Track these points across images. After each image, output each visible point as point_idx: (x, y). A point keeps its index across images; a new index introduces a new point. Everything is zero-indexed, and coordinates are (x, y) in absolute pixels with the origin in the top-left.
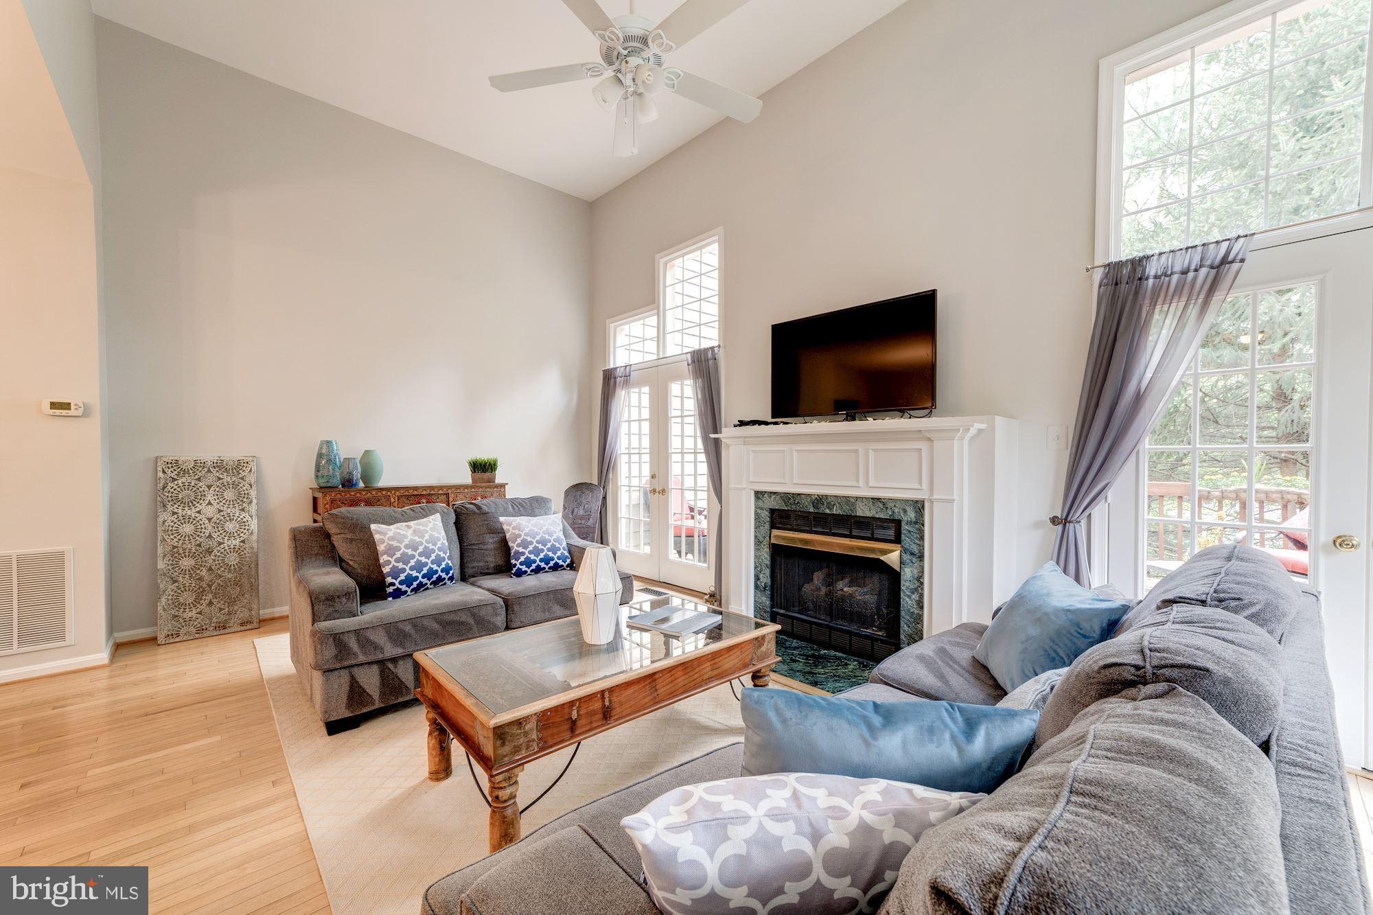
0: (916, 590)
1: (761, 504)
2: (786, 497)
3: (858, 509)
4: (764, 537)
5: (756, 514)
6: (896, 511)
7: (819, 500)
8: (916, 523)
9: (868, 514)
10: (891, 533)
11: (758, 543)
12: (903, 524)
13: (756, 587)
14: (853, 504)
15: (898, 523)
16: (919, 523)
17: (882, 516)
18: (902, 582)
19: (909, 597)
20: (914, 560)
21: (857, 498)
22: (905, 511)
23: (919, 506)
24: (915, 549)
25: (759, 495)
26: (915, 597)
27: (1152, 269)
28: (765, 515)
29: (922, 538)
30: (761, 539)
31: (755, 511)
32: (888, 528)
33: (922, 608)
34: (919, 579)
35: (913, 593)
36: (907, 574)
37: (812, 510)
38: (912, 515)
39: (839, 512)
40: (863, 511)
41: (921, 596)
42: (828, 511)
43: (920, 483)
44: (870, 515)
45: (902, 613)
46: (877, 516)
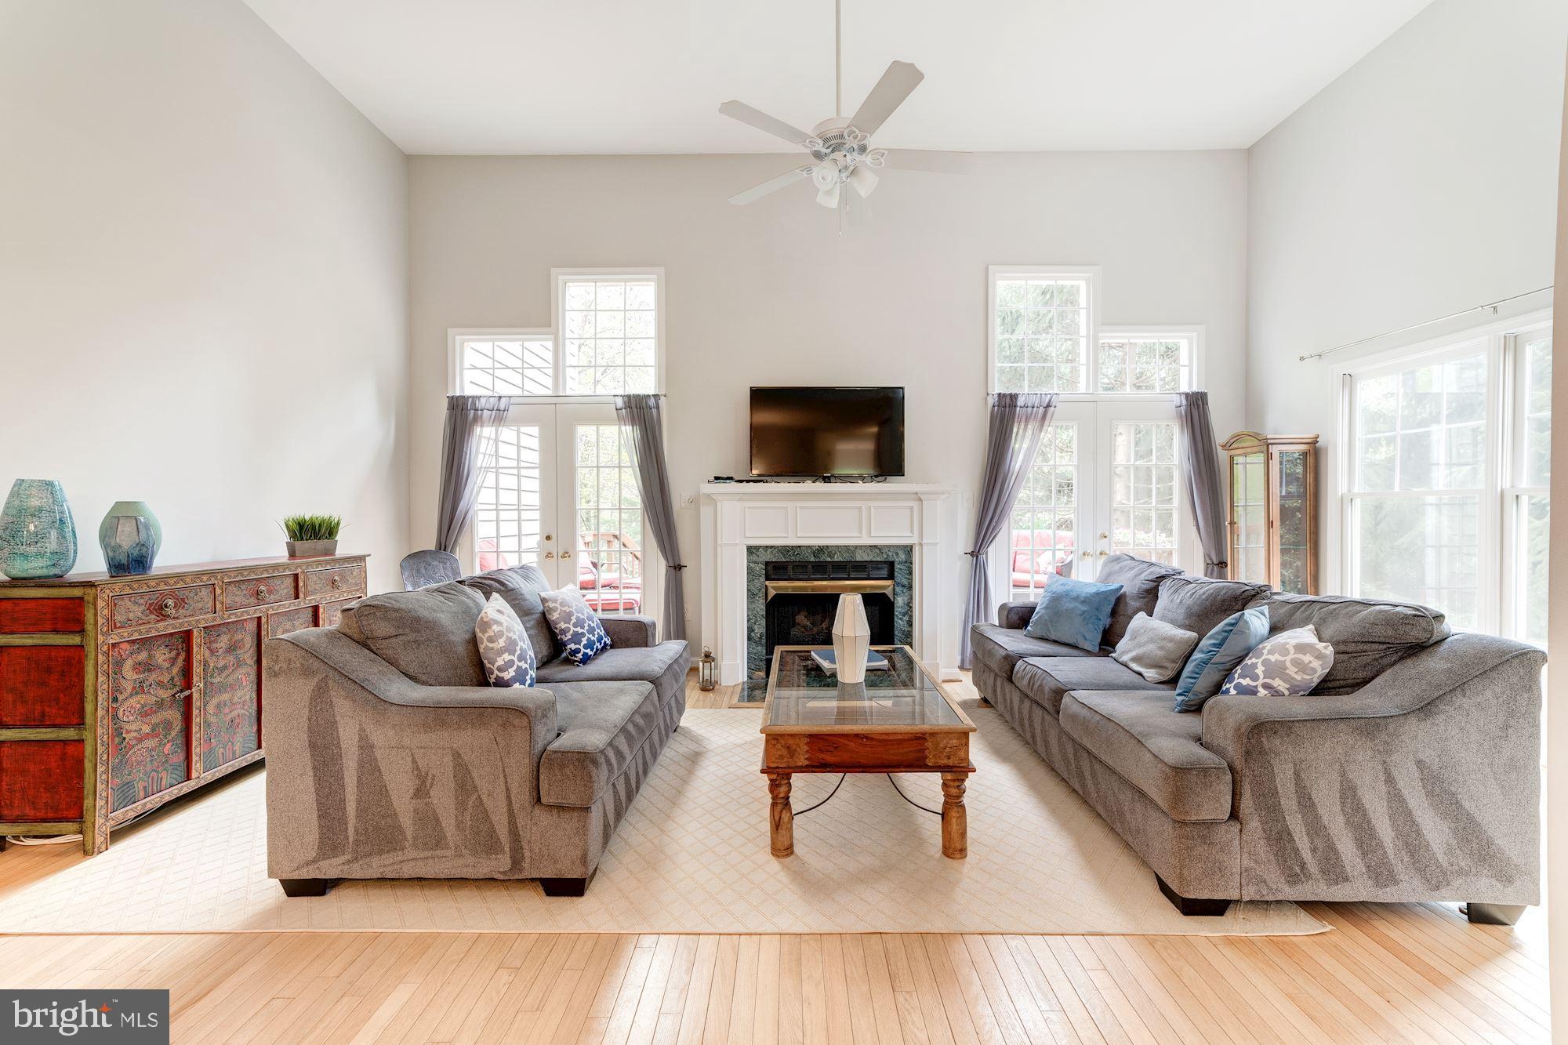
0: (907, 613)
1: (754, 558)
2: (785, 550)
3: (857, 555)
4: (760, 590)
5: (749, 568)
6: (890, 554)
7: (821, 550)
8: (906, 562)
9: (867, 559)
10: (885, 572)
11: (751, 595)
12: (896, 564)
13: (749, 639)
14: (853, 552)
15: (891, 564)
16: (909, 563)
17: (879, 559)
18: (896, 609)
19: (901, 619)
20: (905, 590)
21: (856, 547)
22: (897, 554)
23: (909, 550)
24: (905, 582)
25: (751, 550)
26: (906, 618)
27: (1020, 402)
28: (760, 568)
29: (911, 573)
30: (756, 591)
31: (748, 565)
32: (882, 569)
33: (911, 625)
34: (909, 606)
35: (904, 616)
36: (900, 601)
37: (812, 559)
38: (903, 557)
39: (840, 559)
40: (860, 557)
41: (911, 617)
42: (829, 559)
43: (912, 532)
44: (869, 559)
45: (896, 633)
46: (874, 560)
